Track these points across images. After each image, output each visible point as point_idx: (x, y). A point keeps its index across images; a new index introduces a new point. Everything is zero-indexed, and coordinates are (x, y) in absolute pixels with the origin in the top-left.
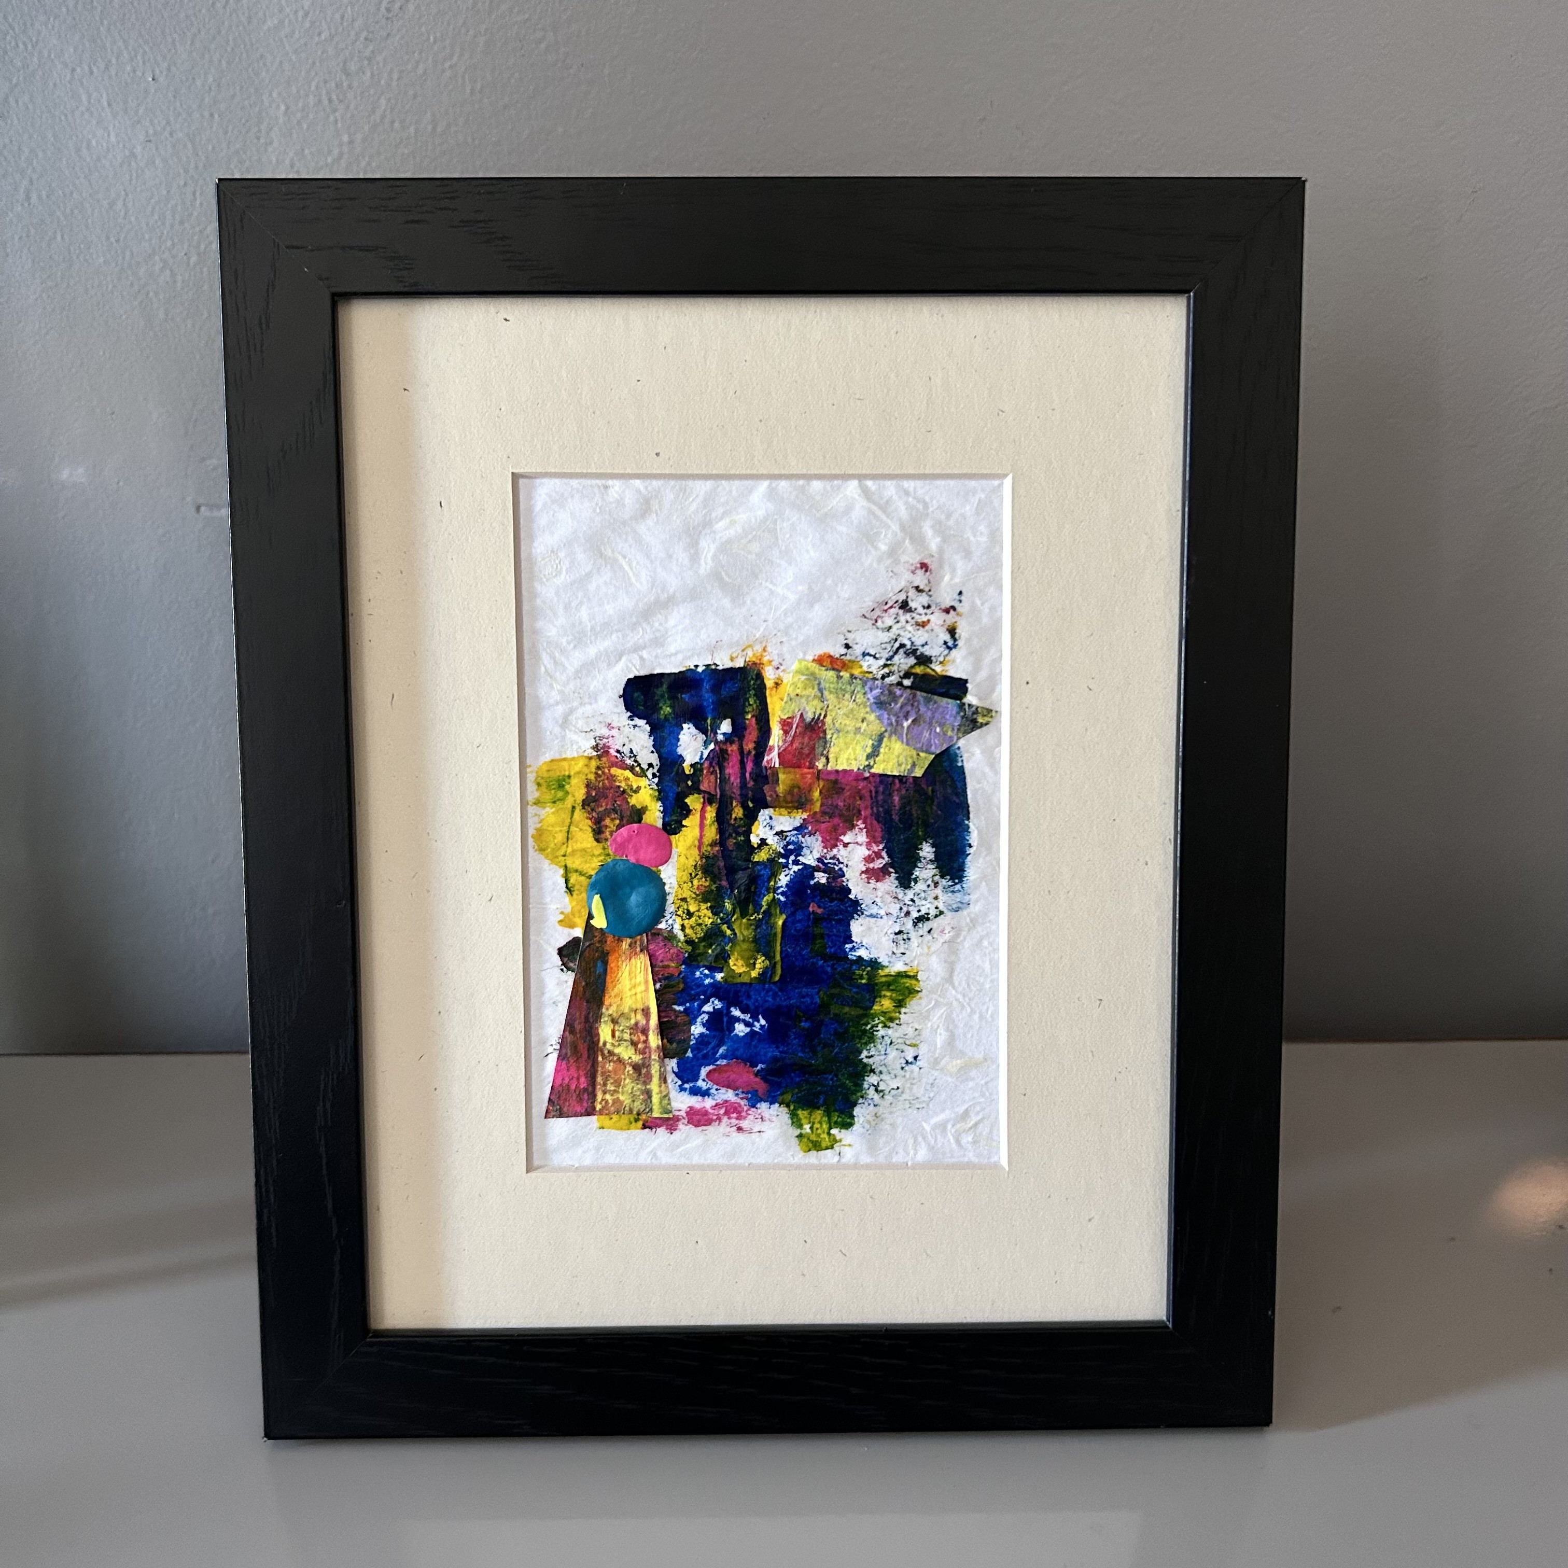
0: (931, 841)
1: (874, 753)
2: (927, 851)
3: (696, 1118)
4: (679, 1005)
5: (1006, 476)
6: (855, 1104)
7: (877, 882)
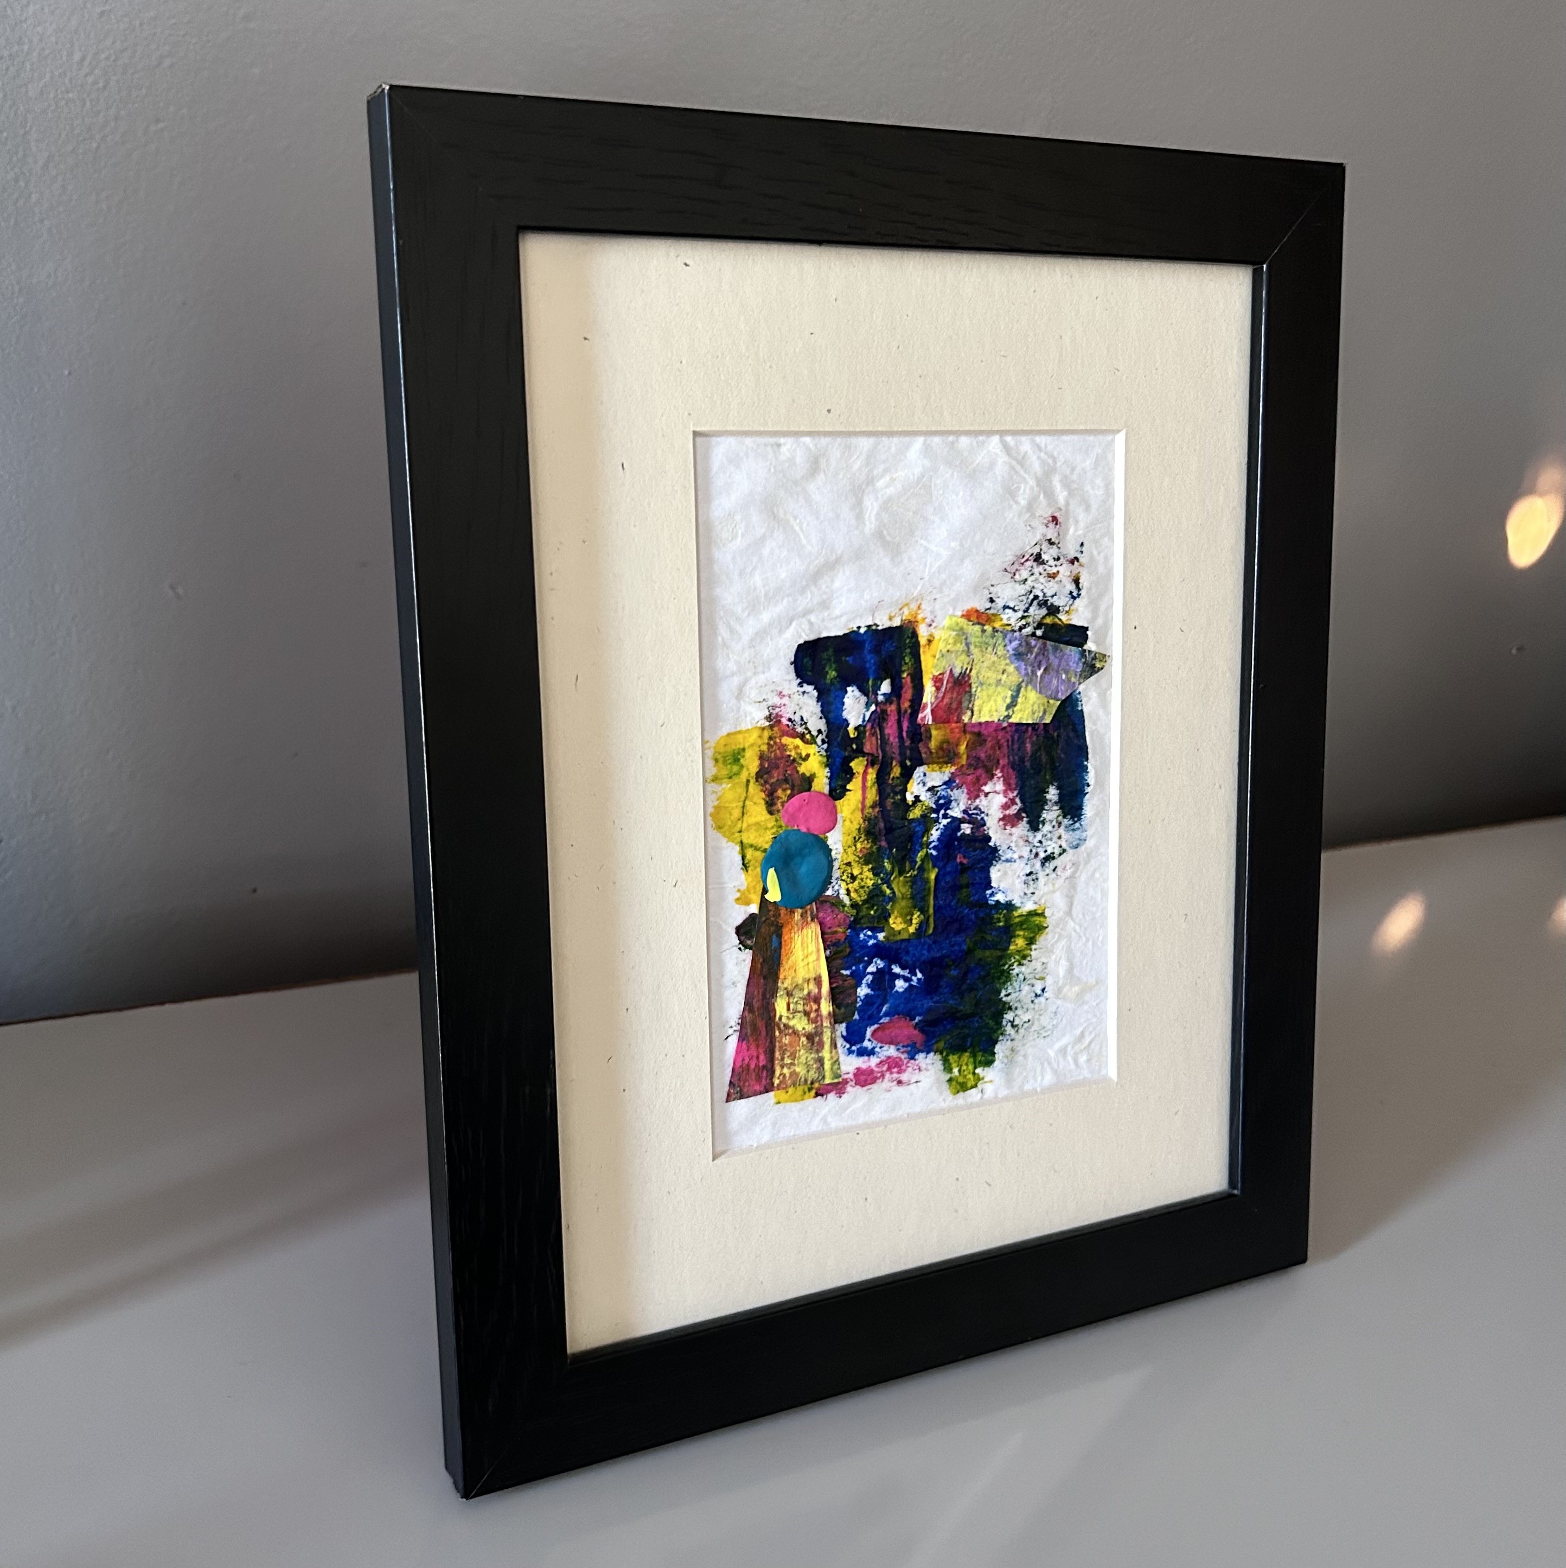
0: (1056, 784)
1: (1012, 705)
2: (1052, 794)
3: (862, 1078)
4: (846, 969)
5: (1118, 431)
6: (996, 1042)
7: (1012, 827)
